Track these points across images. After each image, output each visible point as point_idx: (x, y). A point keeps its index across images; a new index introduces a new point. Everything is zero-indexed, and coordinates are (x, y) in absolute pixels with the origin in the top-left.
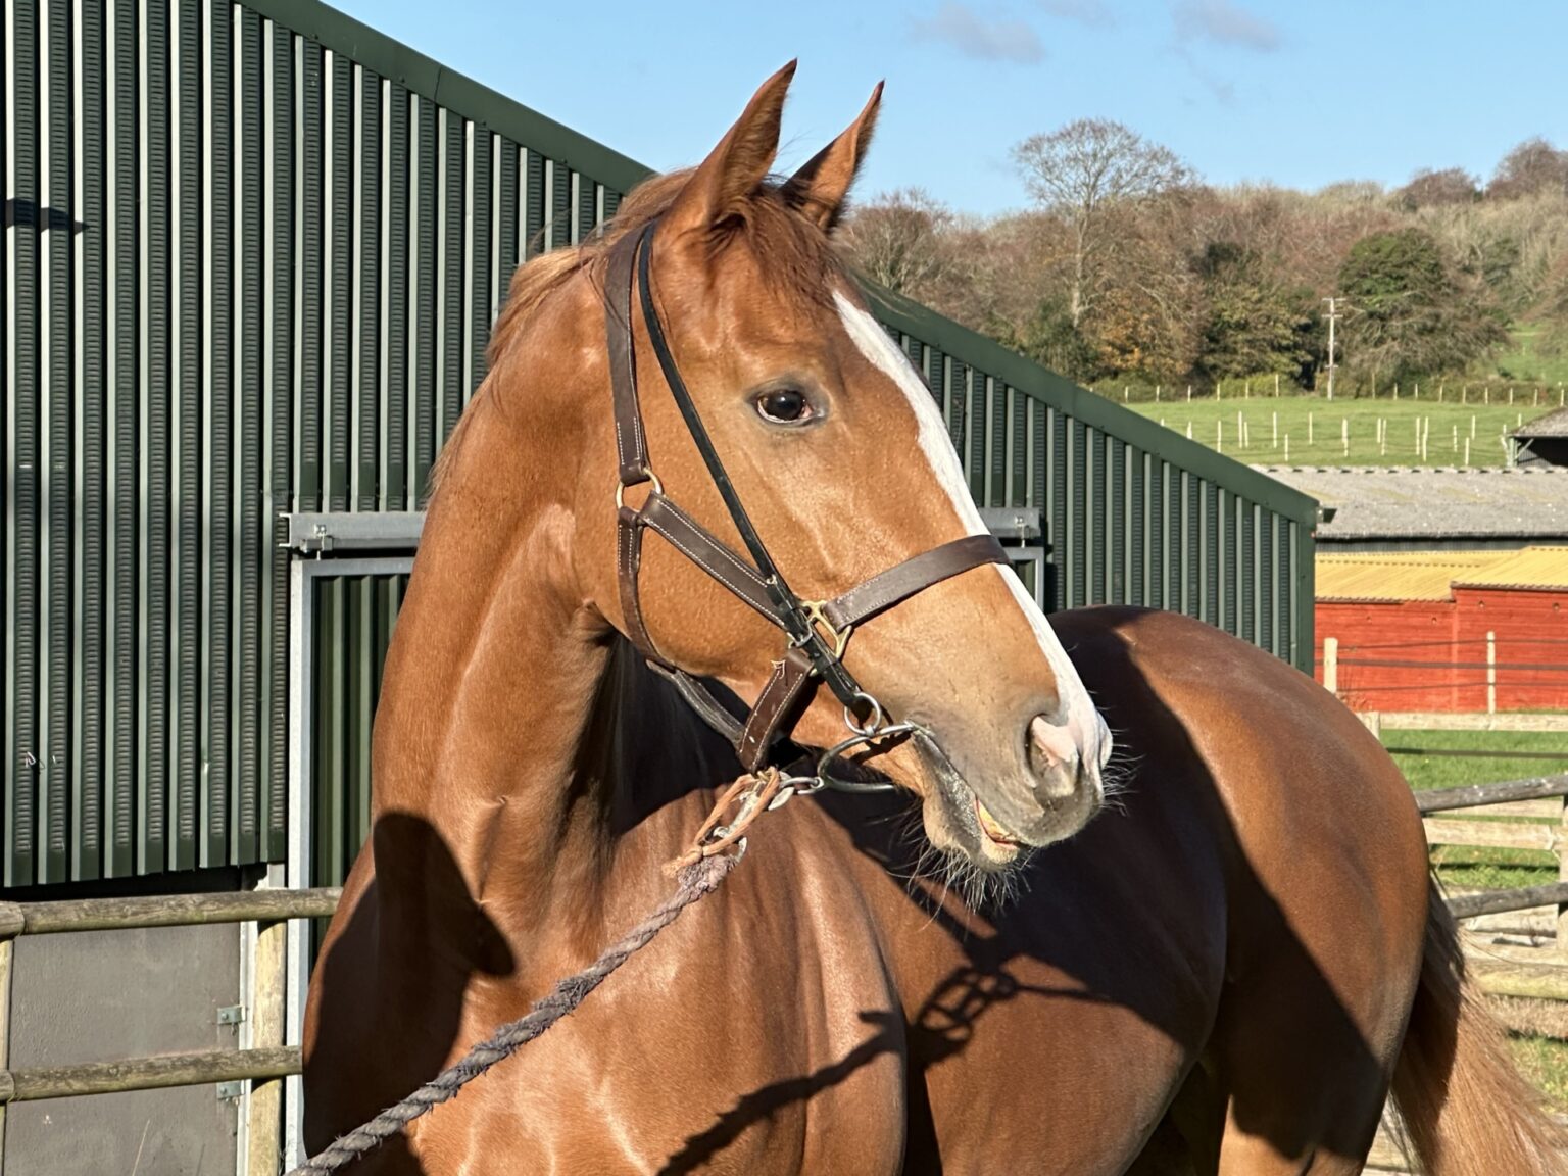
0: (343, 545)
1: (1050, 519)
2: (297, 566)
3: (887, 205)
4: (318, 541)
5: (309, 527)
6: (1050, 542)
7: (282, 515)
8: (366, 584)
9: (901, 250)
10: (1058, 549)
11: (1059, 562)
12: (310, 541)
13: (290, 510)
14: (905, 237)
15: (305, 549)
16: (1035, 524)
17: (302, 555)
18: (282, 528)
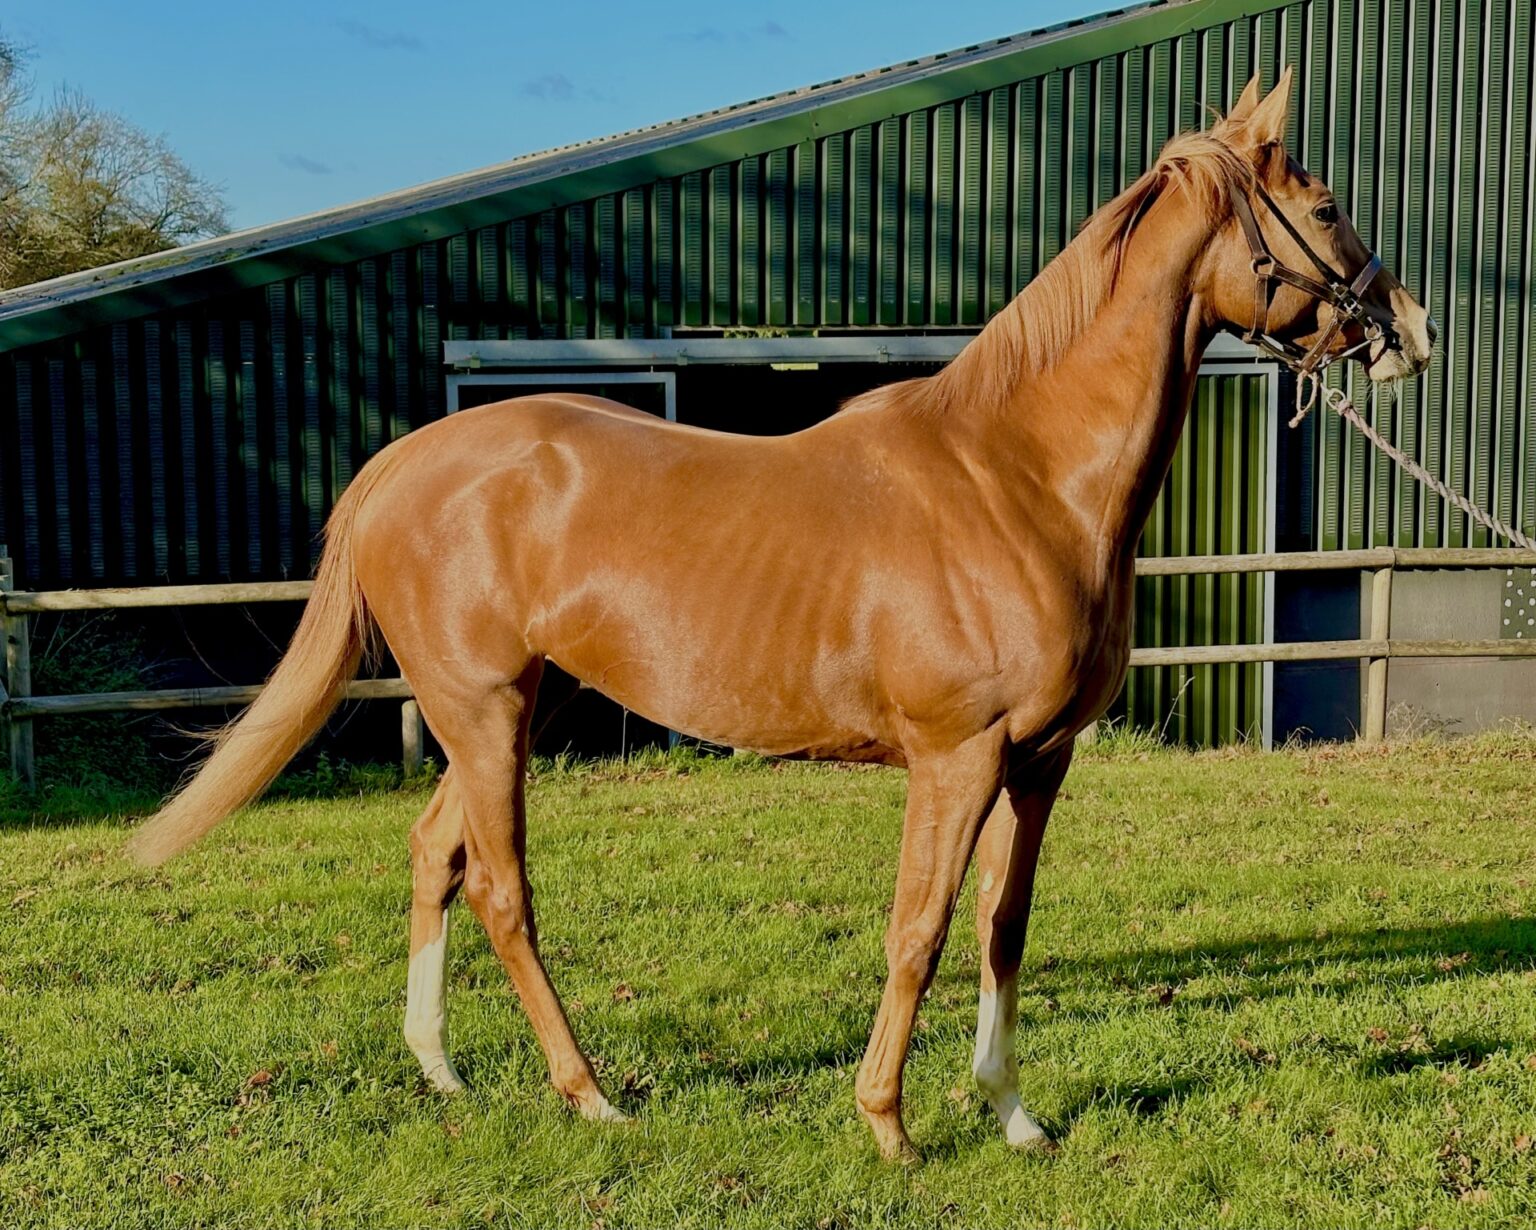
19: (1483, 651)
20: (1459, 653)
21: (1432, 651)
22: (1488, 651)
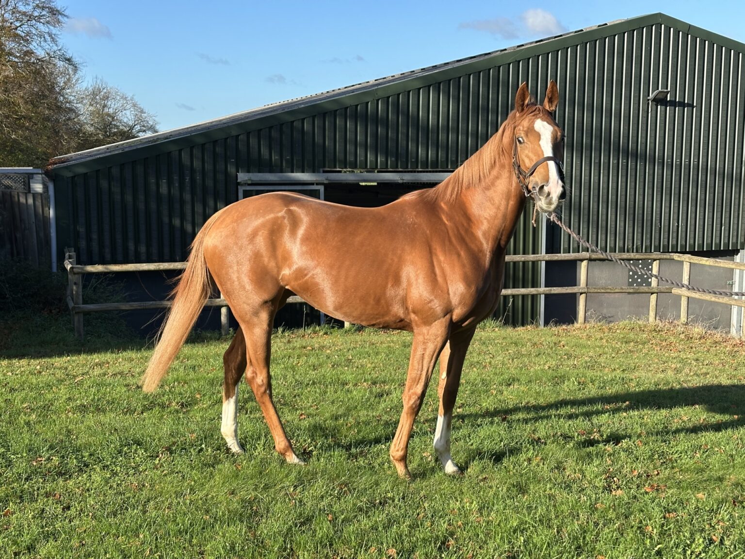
19: (621, 291)
20: (612, 291)
21: (603, 291)
22: (623, 291)
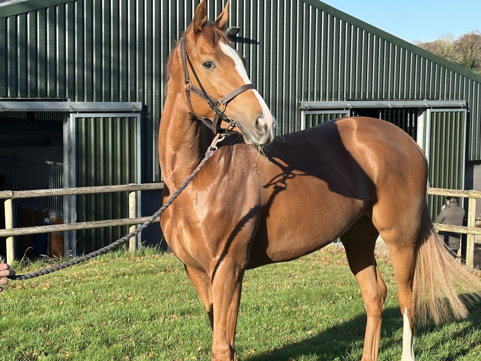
0: (312, 108)
1: (469, 103)
2: (302, 112)
3: (470, 34)
4: (307, 107)
5: (305, 104)
6: (469, 107)
7: (300, 102)
8: (317, 116)
9: (473, 44)
10: (470, 109)
11: (471, 112)
12: (305, 107)
13: (301, 101)
14: (474, 41)
15: (304, 109)
16: (465, 104)
17: (304, 110)
18: (299, 104)
